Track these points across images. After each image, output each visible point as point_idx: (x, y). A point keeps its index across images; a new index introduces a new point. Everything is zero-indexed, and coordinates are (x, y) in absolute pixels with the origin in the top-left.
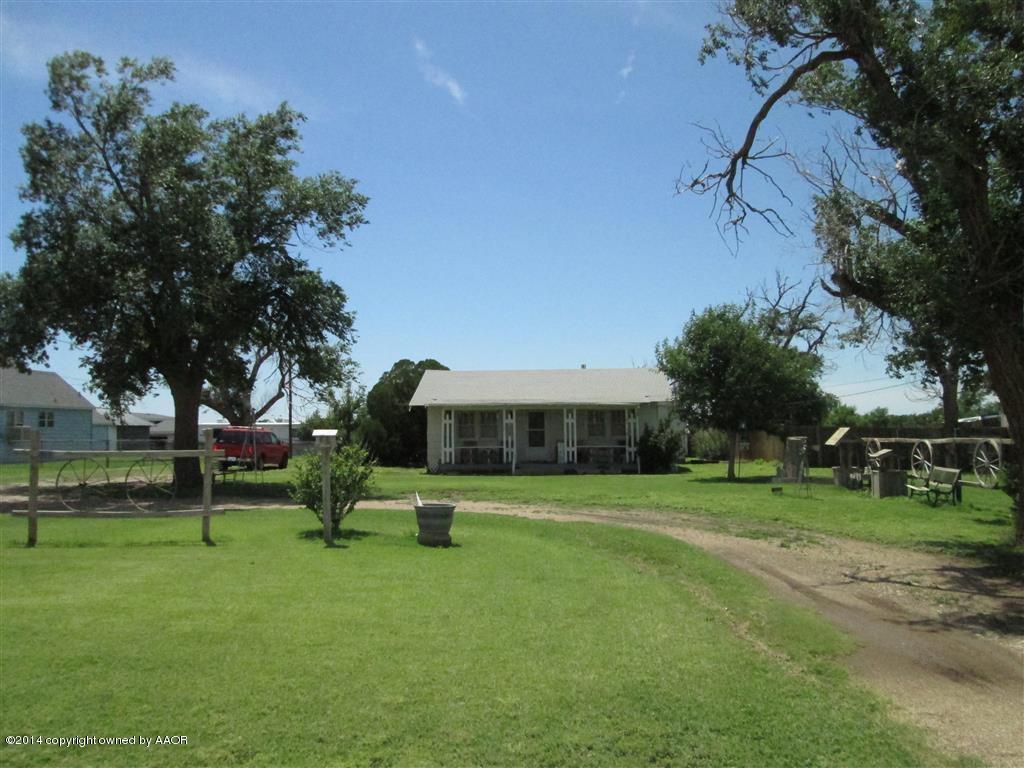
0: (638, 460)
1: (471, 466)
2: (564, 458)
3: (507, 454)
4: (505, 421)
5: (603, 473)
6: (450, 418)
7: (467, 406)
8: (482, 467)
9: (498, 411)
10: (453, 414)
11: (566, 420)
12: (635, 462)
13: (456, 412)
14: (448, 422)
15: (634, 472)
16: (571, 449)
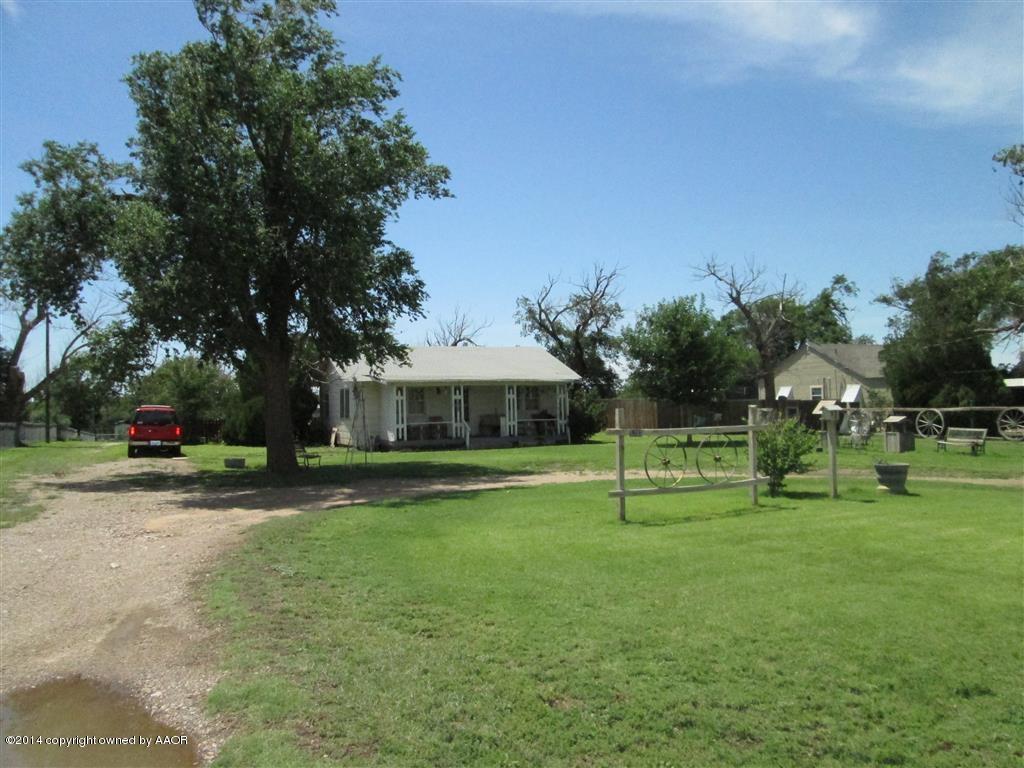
0: (568, 431)
1: (422, 442)
2: (505, 431)
3: (456, 428)
4: (454, 397)
5: (540, 445)
6: (402, 394)
7: (418, 382)
8: (434, 442)
9: (446, 387)
10: (404, 389)
11: (507, 396)
12: (565, 433)
13: (407, 388)
14: (400, 398)
15: (565, 442)
16: (512, 423)
